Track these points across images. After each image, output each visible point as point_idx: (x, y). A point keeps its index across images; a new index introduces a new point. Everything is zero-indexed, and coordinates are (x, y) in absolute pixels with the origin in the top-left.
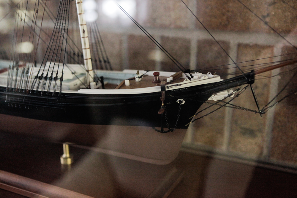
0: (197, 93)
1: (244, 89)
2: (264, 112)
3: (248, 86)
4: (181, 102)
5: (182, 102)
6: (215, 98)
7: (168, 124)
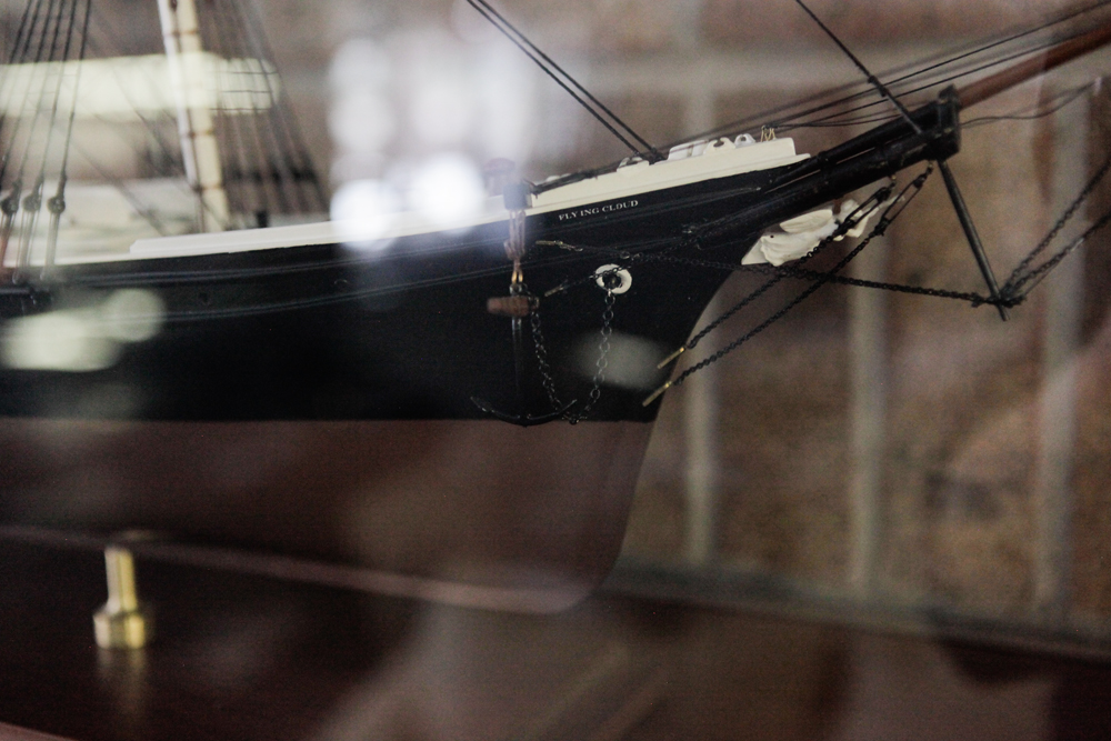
0: (687, 229)
1: (913, 189)
2: (1018, 295)
3: (930, 170)
4: (613, 279)
5: (619, 282)
6: (773, 249)
7: (548, 383)
